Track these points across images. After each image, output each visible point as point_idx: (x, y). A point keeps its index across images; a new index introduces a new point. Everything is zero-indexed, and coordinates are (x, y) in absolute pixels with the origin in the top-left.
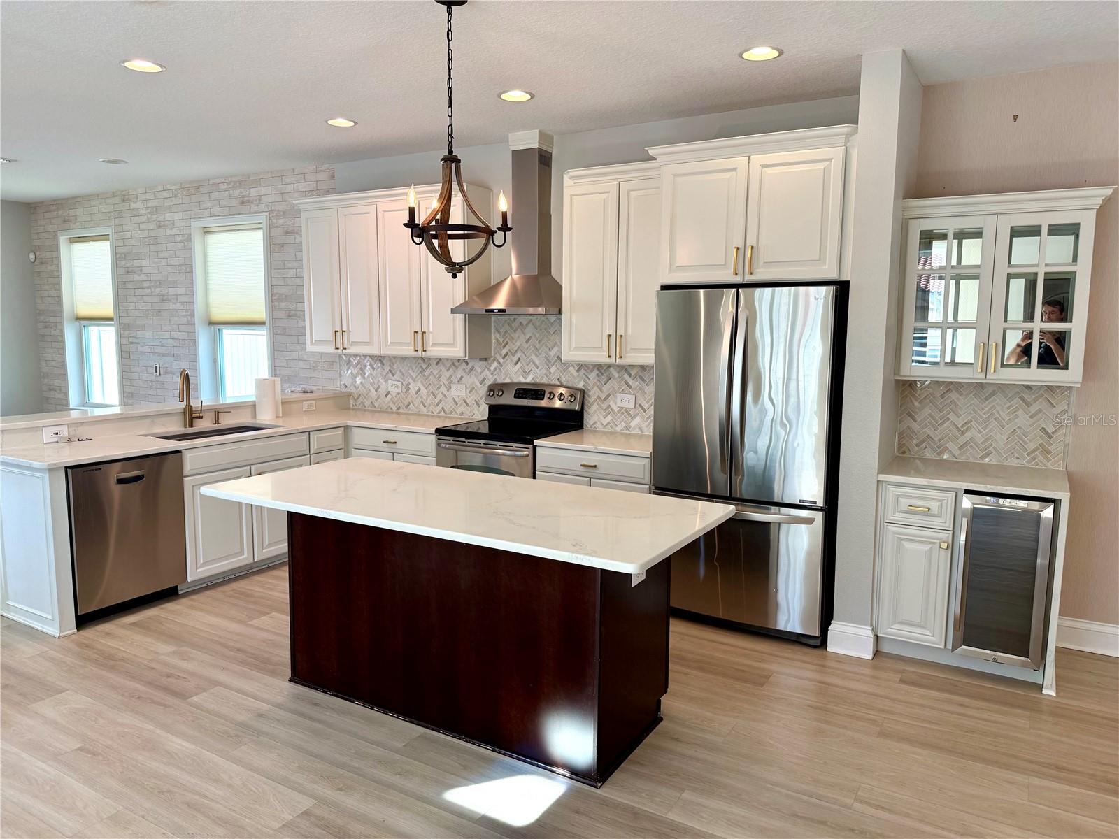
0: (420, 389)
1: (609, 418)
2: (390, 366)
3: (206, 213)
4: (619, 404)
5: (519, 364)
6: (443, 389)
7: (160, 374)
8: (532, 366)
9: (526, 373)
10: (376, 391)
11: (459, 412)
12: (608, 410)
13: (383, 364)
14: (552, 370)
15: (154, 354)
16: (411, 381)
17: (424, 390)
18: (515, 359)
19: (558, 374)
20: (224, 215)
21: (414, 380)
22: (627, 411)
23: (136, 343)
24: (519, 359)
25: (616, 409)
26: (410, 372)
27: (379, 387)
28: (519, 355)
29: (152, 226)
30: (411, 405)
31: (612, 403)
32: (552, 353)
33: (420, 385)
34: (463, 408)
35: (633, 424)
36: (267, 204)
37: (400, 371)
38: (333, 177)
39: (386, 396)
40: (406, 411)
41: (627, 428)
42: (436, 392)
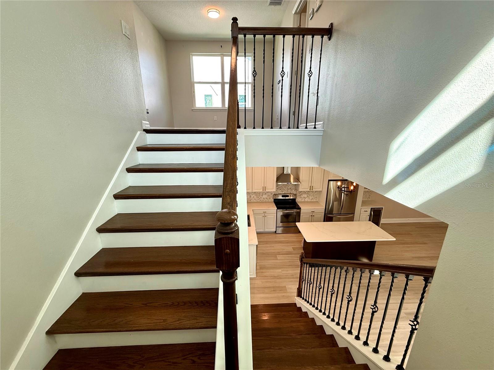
0: (254, 197)
1: (301, 199)
4: (303, 196)
5: (281, 190)
6: (261, 196)
8: (284, 190)
9: (282, 192)
11: (265, 200)
12: (301, 197)
14: (289, 191)
16: (252, 195)
17: (255, 196)
18: (280, 189)
19: (290, 191)
22: (305, 197)
24: (281, 189)
25: (302, 197)
28: (281, 188)
30: (251, 200)
31: (302, 196)
32: (289, 187)
33: (254, 196)
34: (266, 199)
35: (306, 199)
40: (250, 201)
41: (305, 200)
42: (258, 197)
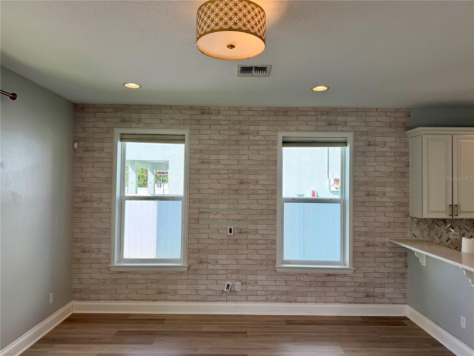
2: (451, 223)
3: (293, 128)
7: (234, 234)
10: (439, 238)
13: (446, 223)
15: (228, 220)
20: (311, 131)
21: (468, 231)
23: (208, 212)
26: (466, 226)
27: (442, 236)
29: (234, 133)
36: (352, 127)
37: (458, 226)
38: (409, 116)
39: (447, 241)
